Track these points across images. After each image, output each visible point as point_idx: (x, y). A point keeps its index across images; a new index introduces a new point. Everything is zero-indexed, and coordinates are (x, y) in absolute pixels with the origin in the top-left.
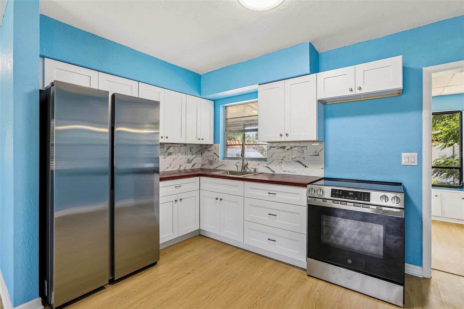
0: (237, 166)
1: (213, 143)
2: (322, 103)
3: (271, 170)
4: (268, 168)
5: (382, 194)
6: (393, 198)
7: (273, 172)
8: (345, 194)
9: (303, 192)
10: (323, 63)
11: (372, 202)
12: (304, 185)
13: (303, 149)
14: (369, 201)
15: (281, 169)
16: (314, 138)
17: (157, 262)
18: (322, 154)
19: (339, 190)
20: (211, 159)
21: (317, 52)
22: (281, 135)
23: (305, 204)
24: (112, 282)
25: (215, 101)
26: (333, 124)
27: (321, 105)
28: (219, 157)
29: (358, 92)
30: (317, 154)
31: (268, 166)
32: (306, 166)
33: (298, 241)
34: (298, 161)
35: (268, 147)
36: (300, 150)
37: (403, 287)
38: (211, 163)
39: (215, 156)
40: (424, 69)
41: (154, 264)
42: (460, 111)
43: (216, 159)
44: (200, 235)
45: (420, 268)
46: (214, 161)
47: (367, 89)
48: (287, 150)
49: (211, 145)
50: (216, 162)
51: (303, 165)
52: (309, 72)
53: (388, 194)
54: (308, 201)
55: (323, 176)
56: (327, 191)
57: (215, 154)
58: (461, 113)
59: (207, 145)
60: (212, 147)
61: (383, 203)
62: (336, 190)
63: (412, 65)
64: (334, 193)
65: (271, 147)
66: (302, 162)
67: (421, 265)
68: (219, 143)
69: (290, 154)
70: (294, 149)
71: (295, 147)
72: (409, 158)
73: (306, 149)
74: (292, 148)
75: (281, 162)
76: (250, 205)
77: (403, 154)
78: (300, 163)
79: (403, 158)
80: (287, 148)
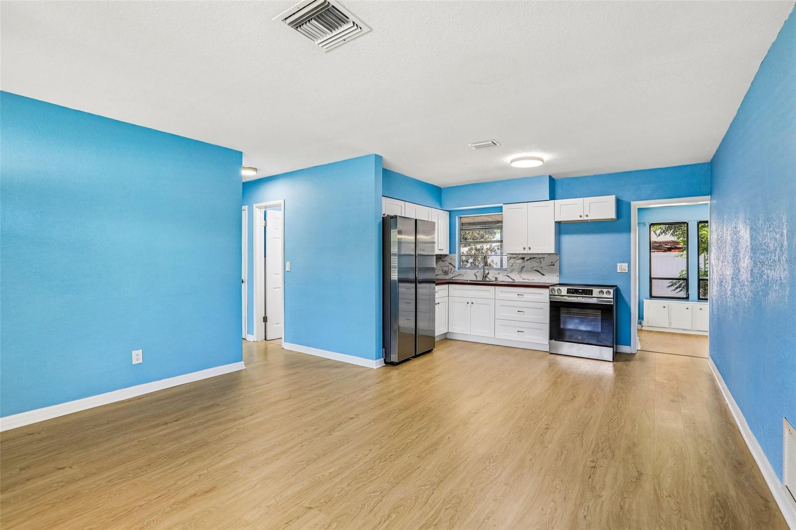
0: (476, 275)
1: (448, 253)
2: (558, 224)
3: (511, 279)
4: (509, 276)
5: (600, 290)
6: (606, 292)
7: (514, 280)
8: (576, 291)
9: (546, 292)
10: (559, 191)
11: (594, 295)
12: (547, 287)
13: (541, 260)
14: (592, 295)
15: (521, 277)
16: (553, 252)
17: (432, 349)
18: (557, 264)
19: (573, 289)
20: (446, 269)
21: (554, 179)
22: (524, 249)
23: (548, 301)
24: (416, 356)
25: (450, 212)
26: (566, 239)
27: (557, 224)
28: (455, 267)
29: (586, 218)
30: (553, 264)
31: (508, 275)
32: (543, 275)
33: (542, 329)
34: (536, 270)
35: (508, 258)
36: (538, 261)
37: (612, 349)
38: (446, 273)
39: (451, 266)
40: (632, 202)
41: (430, 351)
42: (686, 222)
43: (451, 269)
44: (446, 339)
45: (629, 347)
46: (450, 271)
47: (592, 217)
48: (527, 260)
49: (446, 255)
50: (452, 272)
51: (541, 273)
52: (548, 199)
53: (603, 290)
54: (550, 298)
55: (558, 283)
56: (564, 290)
57: (450, 264)
58: (688, 224)
59: (441, 255)
60: (446, 258)
61: (601, 296)
62: (570, 289)
63: (624, 199)
64: (569, 291)
65: (511, 258)
66: (539, 270)
67: (630, 345)
68: (455, 253)
69: (528, 264)
70: (532, 260)
71: (533, 258)
72: (622, 267)
73: (544, 260)
74: (530, 259)
75: (521, 272)
76: (501, 306)
77: (619, 264)
78: (538, 271)
79: (618, 267)
80: (526, 259)
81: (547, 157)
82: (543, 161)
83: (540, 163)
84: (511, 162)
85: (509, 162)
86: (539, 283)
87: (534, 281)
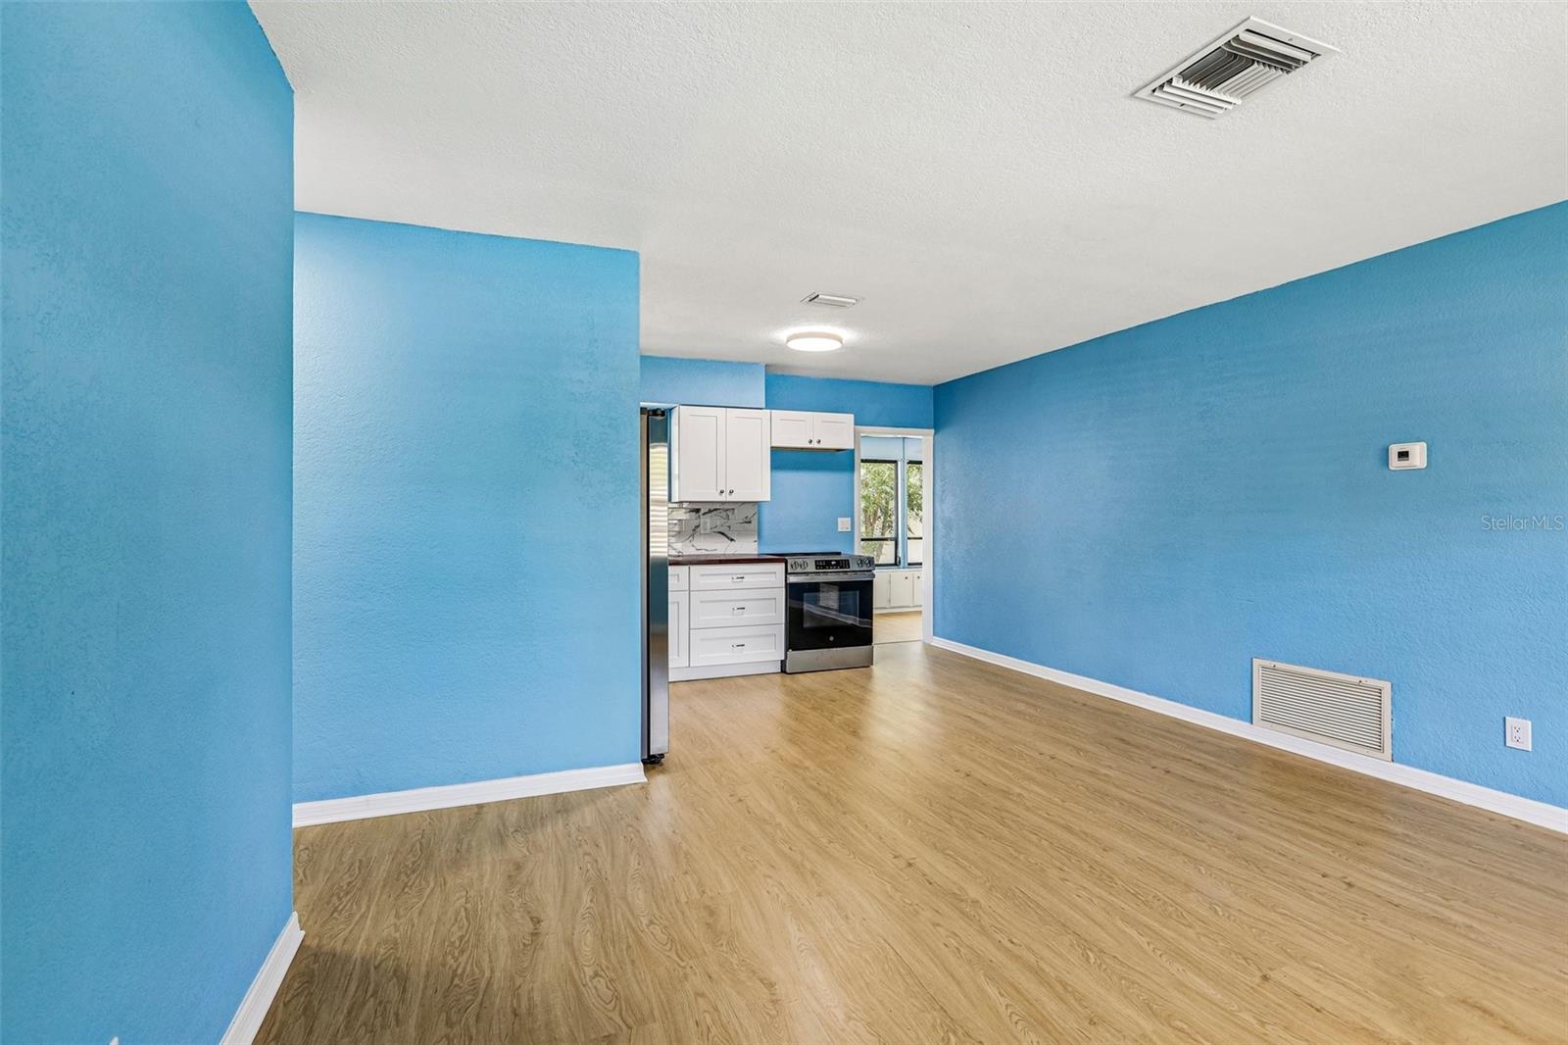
2: (777, 451)
8: (828, 564)
13: (728, 513)
15: (693, 545)
16: (768, 499)
18: (755, 521)
22: (722, 492)
27: (775, 451)
30: (747, 520)
32: (732, 540)
34: (720, 532)
36: (724, 514)
48: (704, 514)
51: (728, 538)
52: (764, 406)
64: (818, 565)
65: (673, 510)
66: (725, 532)
69: (707, 522)
70: (715, 512)
71: (715, 510)
72: (843, 524)
73: (733, 513)
74: (710, 511)
75: (693, 536)
76: (702, 602)
77: (839, 519)
78: (723, 534)
79: (839, 523)
80: (702, 512)
81: (849, 335)
82: (840, 341)
83: (834, 345)
84: (788, 341)
85: (785, 340)
86: (724, 555)
87: (715, 552)
